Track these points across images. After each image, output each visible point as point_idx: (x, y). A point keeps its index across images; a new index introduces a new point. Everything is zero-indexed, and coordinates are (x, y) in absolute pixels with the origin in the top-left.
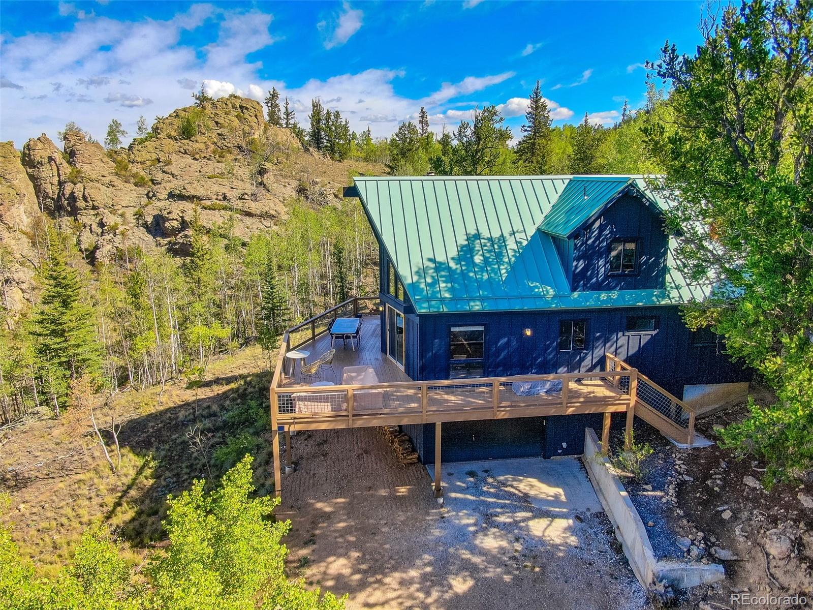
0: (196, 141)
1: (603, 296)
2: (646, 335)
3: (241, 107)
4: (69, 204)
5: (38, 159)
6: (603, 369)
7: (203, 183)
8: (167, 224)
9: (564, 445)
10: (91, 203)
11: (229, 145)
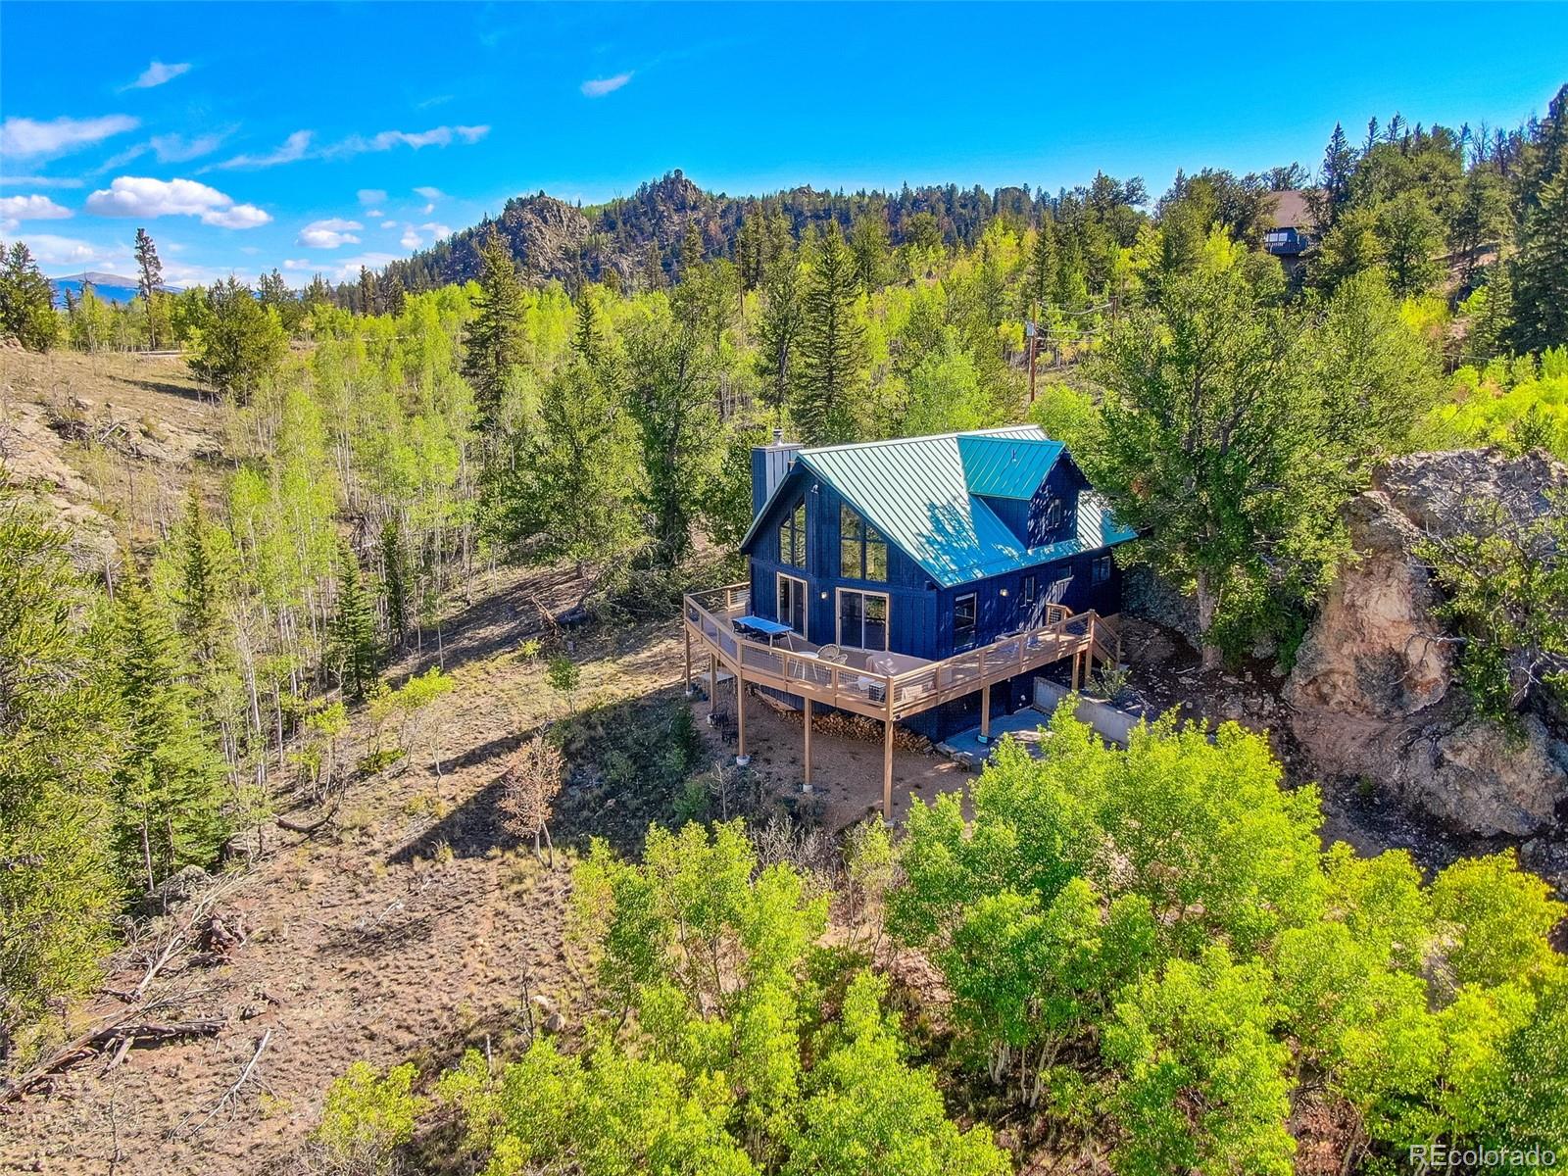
1: (1047, 551)
2: (1064, 583)
9: (1023, 697)
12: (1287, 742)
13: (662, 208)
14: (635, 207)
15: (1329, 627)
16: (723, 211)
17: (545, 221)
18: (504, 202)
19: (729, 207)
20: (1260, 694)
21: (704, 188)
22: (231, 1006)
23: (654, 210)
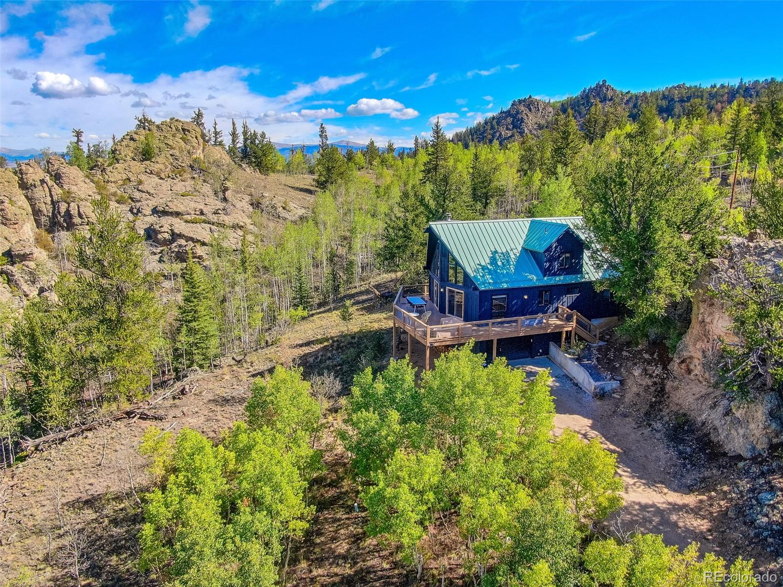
0: (157, 162)
1: (557, 279)
2: (575, 296)
3: (184, 130)
4: (65, 220)
5: (30, 182)
6: (557, 311)
7: (182, 201)
8: (160, 236)
9: (541, 351)
10: (86, 220)
11: (183, 165)
12: (659, 392)
13: (592, 101)
14: (578, 101)
15: (692, 332)
16: (627, 101)
17: (530, 110)
18: (511, 103)
19: (631, 98)
20: (656, 365)
21: (618, 89)
22: (171, 413)
23: (588, 102)
